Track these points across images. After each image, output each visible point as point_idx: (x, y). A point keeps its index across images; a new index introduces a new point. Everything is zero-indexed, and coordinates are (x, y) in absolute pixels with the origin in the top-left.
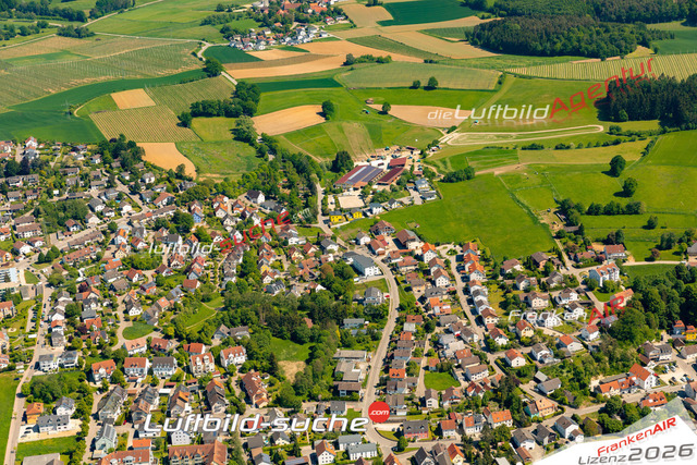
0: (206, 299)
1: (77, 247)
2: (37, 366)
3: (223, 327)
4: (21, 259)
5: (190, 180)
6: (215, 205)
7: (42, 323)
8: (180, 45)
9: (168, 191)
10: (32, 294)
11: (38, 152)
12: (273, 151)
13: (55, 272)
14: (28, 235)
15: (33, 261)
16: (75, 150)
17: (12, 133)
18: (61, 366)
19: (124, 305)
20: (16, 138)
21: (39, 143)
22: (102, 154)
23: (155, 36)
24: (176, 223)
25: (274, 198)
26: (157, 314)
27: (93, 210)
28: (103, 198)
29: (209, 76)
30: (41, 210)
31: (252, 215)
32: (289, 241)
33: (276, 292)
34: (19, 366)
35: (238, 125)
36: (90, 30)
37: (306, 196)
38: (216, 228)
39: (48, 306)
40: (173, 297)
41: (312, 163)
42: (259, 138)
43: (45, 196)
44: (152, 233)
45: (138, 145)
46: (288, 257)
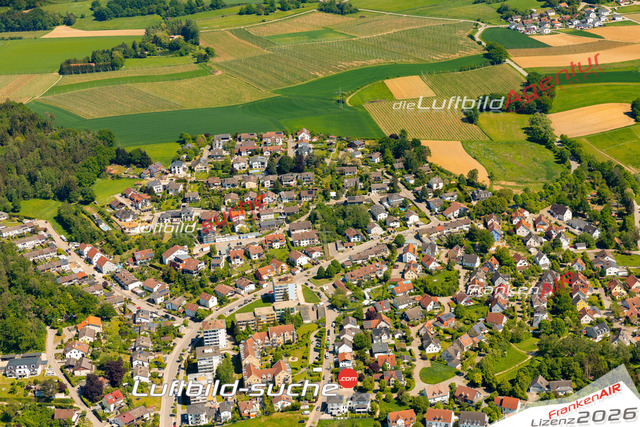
0: (515, 340)
1: (360, 262)
2: (324, 408)
3: (541, 379)
4: (298, 272)
5: (484, 188)
6: (516, 221)
7: (327, 354)
8: (454, 26)
9: (459, 200)
10: (312, 315)
11: (311, 146)
12: (577, 157)
13: (338, 292)
14: (304, 243)
15: (311, 276)
16: (351, 145)
17: (282, 122)
18: (351, 410)
19: (418, 339)
20: (287, 128)
21: (312, 136)
22: (382, 152)
23: (425, 14)
24: (472, 239)
25: (583, 216)
26: (459, 354)
27: (374, 218)
28: (385, 204)
29: (492, 64)
30: (319, 216)
31: (559, 235)
32: (608, 271)
33: (599, 338)
34: (305, 406)
35: (532, 123)
36: (354, 6)
37: (620, 215)
38: (517, 249)
39: (332, 332)
40: (476, 335)
41: (625, 174)
42: (558, 140)
43: (321, 197)
44: (445, 251)
45: (424, 143)
46: (608, 291)
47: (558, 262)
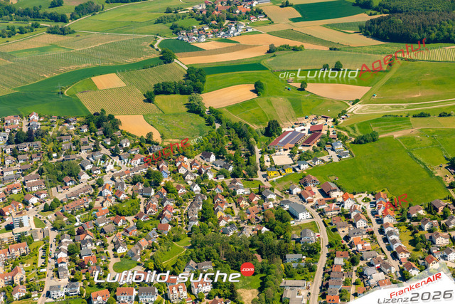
0: (176, 239)
1: (73, 198)
2: (48, 294)
3: (192, 263)
4: (30, 208)
5: (157, 144)
6: (178, 164)
7: (50, 260)
8: (141, 39)
9: (140, 153)
10: (40, 236)
11: (39, 124)
12: (219, 121)
13: (58, 219)
14: (35, 189)
15: (40, 210)
16: (67, 121)
17: (19, 109)
18: (67, 294)
19: (113, 245)
20: (22, 113)
21: (40, 117)
22: (88, 125)
23: (121, 32)
24: (148, 178)
25: (223, 158)
26: (139, 252)
27: (83, 169)
28: (91, 159)
29: (165, 63)
30: (44, 170)
31: (207, 171)
32: (237, 191)
33: (231, 234)
34: (35, 295)
35: (191, 100)
36: (72, 29)
37: (247, 156)
38: (179, 182)
39: (53, 245)
40: (150, 238)
41: (250, 130)
42: (207, 110)
43: (46, 158)
44: (131, 187)
45: (116, 117)
46: (237, 204)
47: (206, 188)
